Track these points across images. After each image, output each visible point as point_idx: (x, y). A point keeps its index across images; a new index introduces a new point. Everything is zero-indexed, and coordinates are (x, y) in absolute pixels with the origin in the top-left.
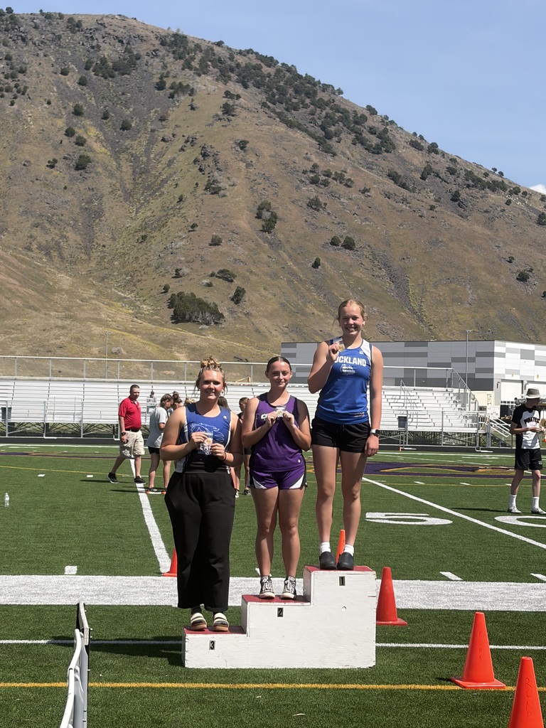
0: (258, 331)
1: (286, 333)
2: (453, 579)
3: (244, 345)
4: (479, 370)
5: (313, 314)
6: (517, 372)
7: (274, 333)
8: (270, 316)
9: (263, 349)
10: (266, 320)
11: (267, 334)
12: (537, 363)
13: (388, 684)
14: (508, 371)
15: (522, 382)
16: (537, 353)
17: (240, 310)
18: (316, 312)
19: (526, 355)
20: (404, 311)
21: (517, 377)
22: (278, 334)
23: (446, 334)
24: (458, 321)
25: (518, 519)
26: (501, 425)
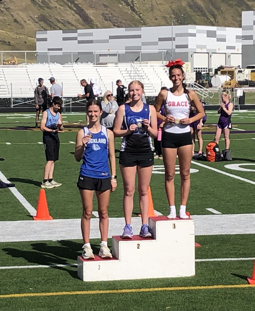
0: (16, 21)
1: (37, 22)
2: (216, 213)
3: (7, 32)
4: (177, 47)
5: (56, 7)
6: (205, 47)
7: (28, 22)
8: (25, 10)
9: (21, 34)
10: (22, 13)
11: (23, 23)
12: (218, 40)
13: (205, 286)
14: (198, 47)
15: (208, 53)
16: (218, 33)
17: (3, 6)
18: (58, 6)
19: (211, 34)
20: (121, 4)
21: (205, 50)
22: (31, 23)
23: (152, 19)
24: (159, 10)
25: (240, 166)
26: (202, 89)
